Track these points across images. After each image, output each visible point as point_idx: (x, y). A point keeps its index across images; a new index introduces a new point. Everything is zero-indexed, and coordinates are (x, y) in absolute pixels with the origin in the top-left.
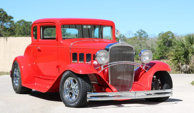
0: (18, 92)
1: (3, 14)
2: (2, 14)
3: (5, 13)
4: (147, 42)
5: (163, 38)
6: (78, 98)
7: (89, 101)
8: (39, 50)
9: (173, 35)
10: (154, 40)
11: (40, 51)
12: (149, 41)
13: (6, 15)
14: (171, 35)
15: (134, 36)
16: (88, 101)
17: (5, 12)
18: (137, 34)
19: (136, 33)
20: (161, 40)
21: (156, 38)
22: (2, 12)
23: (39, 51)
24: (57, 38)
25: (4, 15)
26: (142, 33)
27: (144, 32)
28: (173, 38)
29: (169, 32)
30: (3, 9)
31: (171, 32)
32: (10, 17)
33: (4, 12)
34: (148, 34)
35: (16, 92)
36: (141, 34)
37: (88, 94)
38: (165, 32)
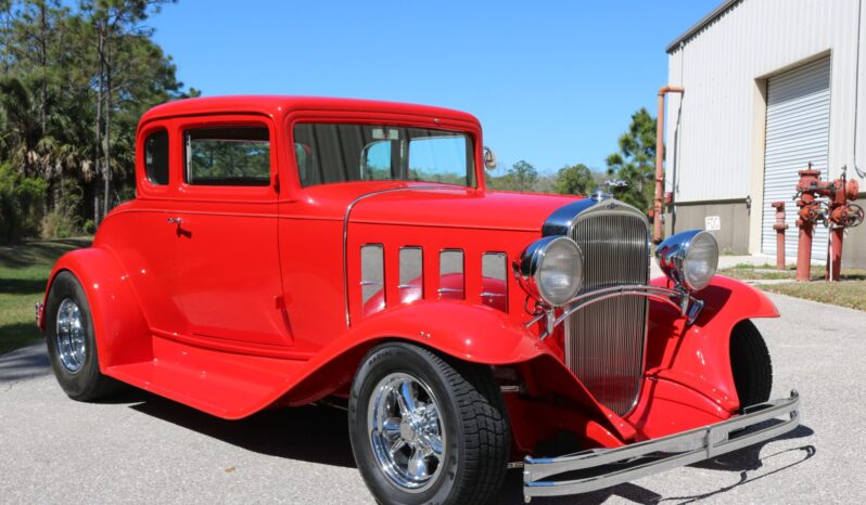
0: (82, 395)
4: (534, 188)
5: (568, 178)
6: (446, 472)
7: (533, 498)
8: (180, 231)
9: (588, 172)
10: (549, 182)
11: (188, 235)
12: (538, 185)
14: (584, 172)
15: (507, 173)
16: (528, 499)
18: (515, 170)
19: (511, 168)
20: (564, 183)
21: (553, 177)
23: (182, 236)
24: (277, 178)
26: (525, 168)
27: (529, 166)
28: (589, 178)
29: (580, 167)
31: (585, 167)
34: (537, 171)
35: (74, 394)
36: (522, 171)
37: (528, 463)
38: (571, 167)
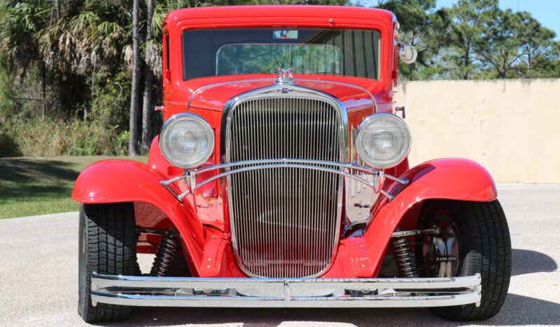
1: (530, 26)
2: (526, 24)
3: (534, 24)
13: (537, 27)
16: (94, 304)
17: (535, 21)
22: (526, 21)
24: (170, 73)
25: (531, 28)
30: (530, 14)
32: (548, 31)
33: (532, 20)
37: (96, 277)
